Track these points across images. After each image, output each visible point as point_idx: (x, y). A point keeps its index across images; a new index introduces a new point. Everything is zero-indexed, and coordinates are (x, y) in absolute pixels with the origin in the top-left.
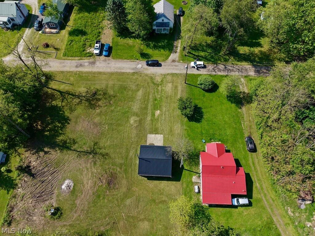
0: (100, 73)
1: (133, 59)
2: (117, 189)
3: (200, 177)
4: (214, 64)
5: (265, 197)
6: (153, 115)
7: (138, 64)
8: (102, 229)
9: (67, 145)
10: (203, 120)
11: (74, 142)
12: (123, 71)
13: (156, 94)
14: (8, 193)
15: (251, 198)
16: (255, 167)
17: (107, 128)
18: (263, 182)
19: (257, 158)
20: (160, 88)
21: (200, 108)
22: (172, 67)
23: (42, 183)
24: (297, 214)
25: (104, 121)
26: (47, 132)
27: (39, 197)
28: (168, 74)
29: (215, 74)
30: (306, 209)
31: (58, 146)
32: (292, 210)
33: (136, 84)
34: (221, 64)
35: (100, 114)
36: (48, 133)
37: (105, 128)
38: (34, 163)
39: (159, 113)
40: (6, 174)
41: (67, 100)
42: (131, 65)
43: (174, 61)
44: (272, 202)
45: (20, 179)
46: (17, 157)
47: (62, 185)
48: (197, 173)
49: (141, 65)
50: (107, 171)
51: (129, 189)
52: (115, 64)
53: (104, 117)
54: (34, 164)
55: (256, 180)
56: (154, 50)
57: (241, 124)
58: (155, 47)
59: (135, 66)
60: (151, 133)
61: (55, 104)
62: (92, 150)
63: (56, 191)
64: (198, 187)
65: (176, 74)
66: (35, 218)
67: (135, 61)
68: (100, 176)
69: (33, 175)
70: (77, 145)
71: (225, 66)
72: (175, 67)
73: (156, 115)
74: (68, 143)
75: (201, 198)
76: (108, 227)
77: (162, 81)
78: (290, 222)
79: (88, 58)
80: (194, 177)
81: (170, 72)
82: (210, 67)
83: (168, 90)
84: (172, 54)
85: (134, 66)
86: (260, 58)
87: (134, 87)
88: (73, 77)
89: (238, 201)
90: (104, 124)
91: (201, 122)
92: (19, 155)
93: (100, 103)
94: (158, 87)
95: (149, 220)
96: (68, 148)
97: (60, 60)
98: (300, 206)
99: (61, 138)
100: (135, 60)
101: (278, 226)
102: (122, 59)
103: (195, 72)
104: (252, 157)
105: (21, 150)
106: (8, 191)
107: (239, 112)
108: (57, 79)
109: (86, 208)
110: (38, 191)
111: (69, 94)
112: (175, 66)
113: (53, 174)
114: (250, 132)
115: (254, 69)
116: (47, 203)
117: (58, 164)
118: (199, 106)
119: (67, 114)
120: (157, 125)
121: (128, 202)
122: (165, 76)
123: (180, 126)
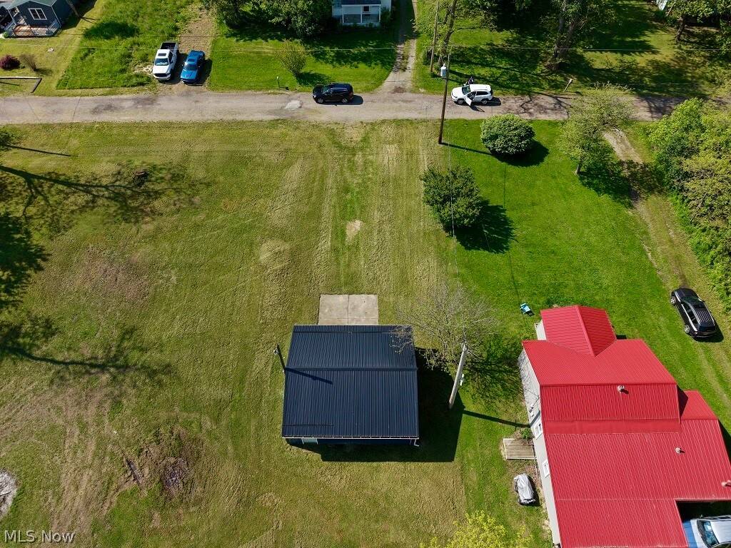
0: (168, 126)
1: (272, 87)
2: (198, 502)
4: (523, 94)
6: (340, 233)
7: (290, 100)
9: (21, 340)
10: (512, 243)
11: (49, 330)
12: (239, 118)
13: (347, 174)
17: (174, 278)
20: (359, 158)
21: (497, 208)
22: (395, 105)
25: (166, 258)
28: (383, 122)
29: (529, 118)
33: (282, 148)
34: (543, 94)
35: (153, 238)
37: (168, 279)
39: (359, 229)
41: (46, 199)
42: (267, 103)
43: (398, 90)
49: (301, 102)
50: (162, 430)
51: (246, 502)
52: (216, 102)
53: (166, 245)
56: (337, 65)
57: (643, 252)
58: (340, 59)
59: (281, 105)
60: (333, 290)
62: (112, 354)
64: (531, 480)
65: (407, 120)
67: (281, 92)
68: (131, 453)
70: (56, 340)
71: (556, 98)
72: (404, 104)
73: (348, 233)
74: (26, 335)
77: (365, 139)
79: (135, 88)
80: (506, 441)
81: (389, 115)
82: (512, 102)
83: (386, 161)
84: (392, 74)
85: (275, 106)
86: (655, 79)
87: (273, 157)
88: (80, 137)
89: (706, 532)
90: (164, 268)
91: (507, 249)
93: (157, 204)
94: (354, 155)
96: (22, 353)
97: (44, 98)
100: (278, 90)
102: (240, 89)
103: (467, 114)
104: (709, 359)
108: (29, 143)
112: (406, 101)
115: (645, 104)
118: (493, 203)
119: (38, 239)
120: (353, 264)
122: (373, 126)
123: (434, 264)
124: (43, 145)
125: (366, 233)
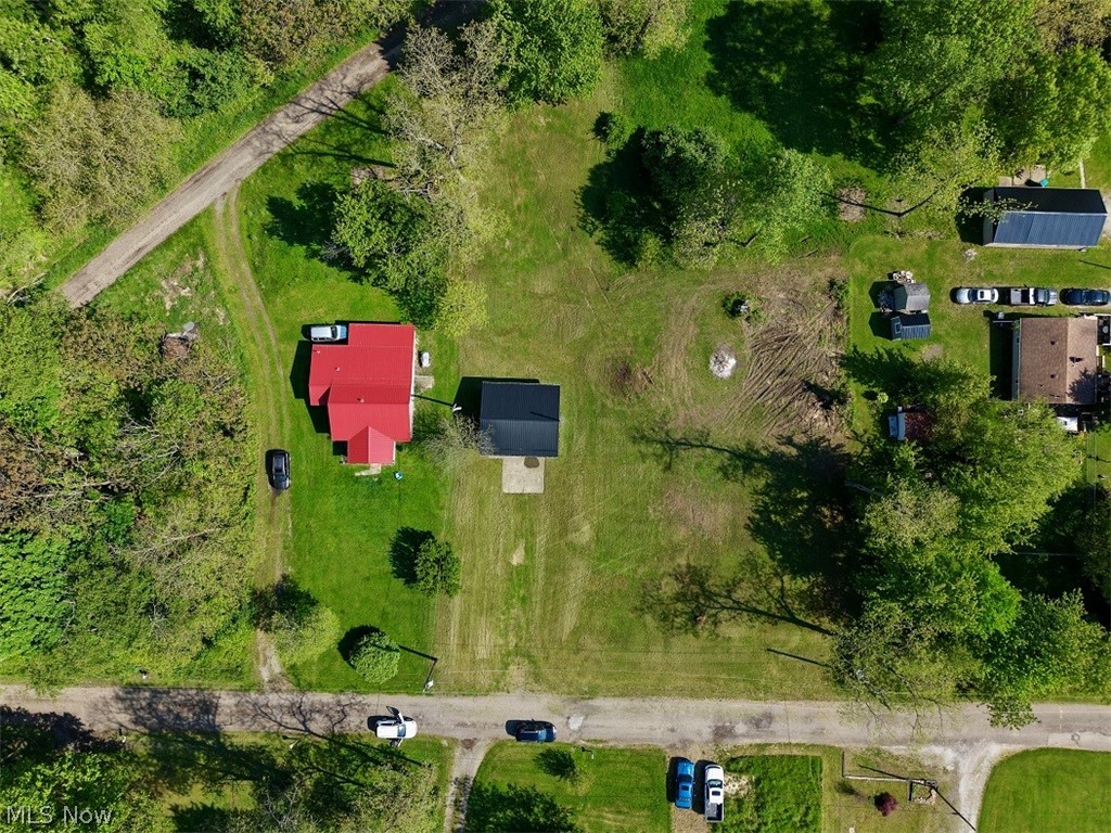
0: (694, 693)
1: (599, 751)
2: (607, 360)
3: (416, 388)
4: (341, 735)
5: (270, 345)
6: (529, 551)
7: (580, 730)
8: (631, 278)
9: (740, 464)
10: (393, 535)
11: (722, 469)
12: (625, 703)
13: (523, 620)
14: (855, 347)
15: (300, 342)
16: (280, 413)
17: (651, 511)
18: (267, 378)
19: (269, 435)
20: (513, 640)
21: (399, 575)
22: (474, 719)
23: (784, 370)
24: (206, 311)
25: (660, 529)
26: (802, 498)
27: (782, 340)
28: (487, 693)
30: (183, 322)
31: (763, 461)
32: (215, 319)
33: (583, 654)
34: (319, 736)
35: (676, 549)
36: (799, 496)
37: (655, 511)
38: (816, 417)
39: (514, 556)
40: (875, 390)
42: (602, 726)
43: (469, 744)
44: (257, 335)
45: (839, 377)
46: (860, 432)
47: (737, 366)
48: (420, 397)
49: (571, 728)
50: (636, 400)
51: (581, 359)
52: (653, 730)
53: (663, 542)
54: (817, 414)
55: (282, 381)
56: (529, 789)
57: (294, 529)
58: (525, 801)
59: (588, 722)
60: (535, 496)
61: (800, 581)
62: (674, 452)
63: (748, 352)
64: (421, 365)
65: (464, 695)
66: (782, 296)
67: (589, 744)
68: (651, 387)
69: (811, 387)
70: (717, 463)
71: (307, 730)
72: (466, 720)
73: (523, 552)
74: (738, 468)
75: (416, 342)
76: (619, 281)
77: (506, 666)
78: (227, 295)
79: (740, 754)
80: (430, 387)
81: (482, 703)
83: (488, 636)
84: (473, 773)
85: (594, 721)
87: (588, 641)
89: (334, 334)
90: (660, 520)
91: (399, 531)
92: (857, 437)
93: (676, 587)
94: (516, 645)
95: (533, 295)
96: (735, 454)
97: (829, 742)
98: (195, 328)
99: (761, 483)
100: (592, 748)
101: (254, 287)
102: (631, 750)
103: (403, 702)
104: (283, 437)
105: (852, 448)
106: (855, 350)
107: (293, 564)
108: (818, 672)
109: (672, 318)
110: (789, 351)
111: (768, 614)
112: (463, 725)
113: (763, 390)
114: (273, 504)
115: (218, 720)
116: (761, 328)
117: (757, 415)
118: (401, 581)
120: (519, 519)
121: (581, 332)
122: (498, 686)
123: (458, 519)
124: (803, 668)
125: (509, 551)
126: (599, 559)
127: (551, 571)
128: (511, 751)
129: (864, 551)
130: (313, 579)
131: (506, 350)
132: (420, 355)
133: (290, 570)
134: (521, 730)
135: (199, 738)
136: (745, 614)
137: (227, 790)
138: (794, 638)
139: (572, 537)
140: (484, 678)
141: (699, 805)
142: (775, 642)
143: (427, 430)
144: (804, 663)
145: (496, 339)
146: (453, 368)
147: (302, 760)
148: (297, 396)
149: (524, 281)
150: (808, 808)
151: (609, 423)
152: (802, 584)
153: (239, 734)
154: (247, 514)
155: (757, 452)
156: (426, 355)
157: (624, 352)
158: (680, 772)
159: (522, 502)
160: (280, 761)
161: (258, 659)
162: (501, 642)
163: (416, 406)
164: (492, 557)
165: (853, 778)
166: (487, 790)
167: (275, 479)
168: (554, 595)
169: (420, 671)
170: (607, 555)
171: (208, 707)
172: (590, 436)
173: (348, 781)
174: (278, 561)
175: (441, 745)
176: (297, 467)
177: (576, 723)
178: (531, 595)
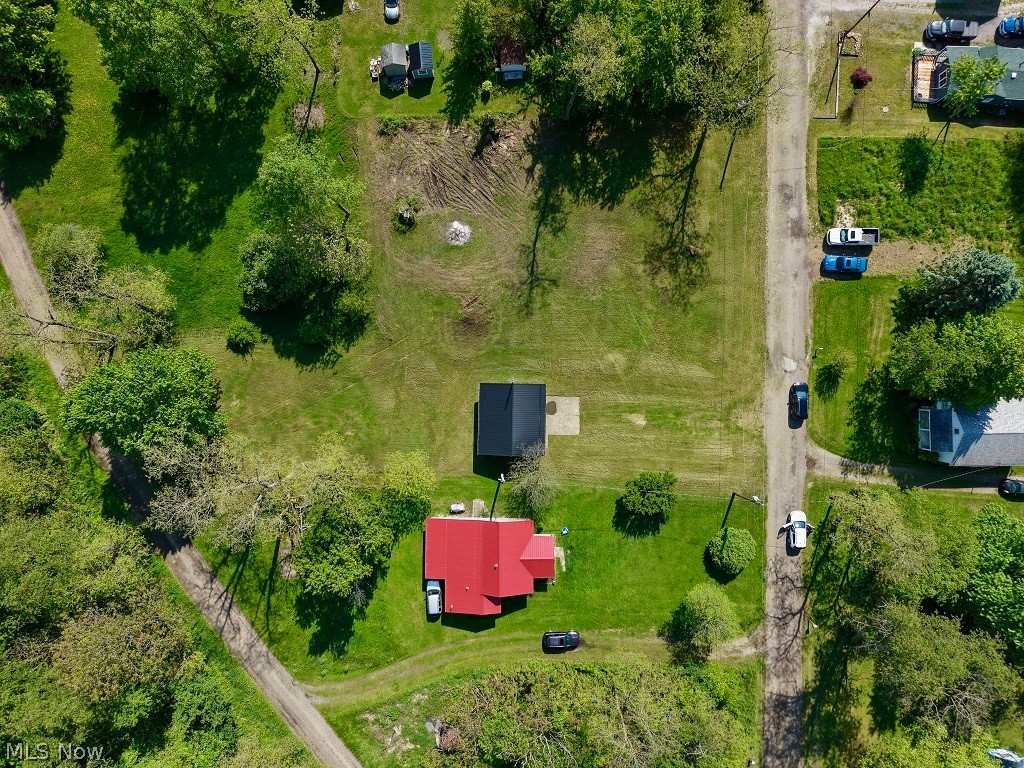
0: (762, 256)
1: (815, 342)
2: (456, 339)
3: (483, 516)
4: (804, 580)
5: (446, 651)
6: (633, 409)
7: (797, 361)
8: (380, 318)
9: (550, 216)
10: (620, 535)
11: (555, 232)
12: (771, 320)
13: (697, 414)
14: (441, 112)
15: (444, 623)
16: (509, 641)
17: (594, 298)
18: (476, 653)
19: (530, 651)
20: (715, 424)
21: (657, 528)
22: (788, 458)
23: (464, 177)
24: (415, 711)
25: (611, 289)
26: (581, 159)
27: (435, 178)
28: (764, 446)
29: (770, 580)
30: (425, 731)
31: (547, 195)
32: (422, 703)
33: (727, 359)
34: (805, 602)
35: (630, 274)
36: (579, 162)
37: (594, 294)
38: (505, 147)
39: (638, 423)
40: (480, 93)
41: (670, 187)
42: (793, 340)
43: (811, 462)
44: (437, 664)
45: (469, 126)
46: (519, 107)
47: (460, 220)
48: (492, 512)
49: (795, 369)
50: (492, 313)
51: (455, 364)
52: (796, 293)
53: (623, 286)
54: (503, 145)
55: (480, 640)
56: (853, 405)
57: (615, 626)
58: (862, 410)
59: (789, 354)
60: (583, 405)
61: (657, 159)
62: (540, 277)
63: (447, 210)
64: (462, 512)
65: (766, 468)
66: (394, 180)
67: (810, 352)
68: (481, 299)
69: (478, 152)
70: (549, 237)
71: (800, 611)
72: (789, 465)
73: (634, 415)
74: (554, 217)
75: (441, 517)
76: (383, 330)
77: (739, 429)
78: (400, 692)
79: (816, 214)
80: (483, 503)
81: (773, 451)
82: (793, 568)
83: (711, 446)
84: (837, 458)
85: (788, 348)
87: (715, 354)
88: (748, 184)
89: (435, 592)
90: (603, 289)
91: (616, 530)
92: (523, 110)
93: (664, 274)
94: (720, 420)
95: (397, 409)
96: (541, 220)
97: (805, 132)
98: (431, 721)
99: (567, 196)
100: (812, 350)
101: (392, 667)
102: (815, 313)
103: (773, 524)
104: (531, 638)
105: (534, 113)
106: (444, 111)
107: (648, 627)
108: (740, 143)
109: (416, 280)
110: (445, 172)
111: (688, 188)
112: (793, 468)
113: (481, 196)
114: (593, 646)
115: (792, 693)
116: (424, 198)
117: (505, 201)
118: (662, 527)
120: (604, 419)
121: (430, 365)
122: (758, 437)
123: (604, 475)
124: (737, 156)
125: (633, 428)
126: (639, 345)
127: (651, 389)
128: (816, 424)
129: (629, 100)
130: (661, 608)
131: (447, 434)
132: (453, 513)
133: (654, 630)
134: (797, 415)
135: (809, 711)
136: (688, 210)
137: (856, 685)
138: (709, 165)
139: (619, 370)
140: (750, 449)
141: (864, 250)
142: (713, 182)
143: (523, 505)
144: (732, 155)
145: (438, 443)
146: (466, 482)
147: (828, 616)
148: (493, 626)
149: (384, 417)
150: (866, 150)
151: (514, 336)
152: (660, 157)
153: (804, 674)
154: (603, 670)
155: (540, 200)
156: (454, 507)
157: (448, 325)
158: (833, 268)
159: (587, 416)
160: (829, 636)
161: (735, 659)
162: (717, 434)
163: (501, 516)
164: (639, 444)
165: (838, 109)
166: (853, 445)
167: (570, 644)
168: (672, 386)
169: (744, 509)
170: (636, 338)
171: (780, 703)
172: (526, 355)
173: (846, 573)
174: (645, 641)
175: (812, 489)
176: (559, 625)
177: (790, 364)
178: (673, 407)
